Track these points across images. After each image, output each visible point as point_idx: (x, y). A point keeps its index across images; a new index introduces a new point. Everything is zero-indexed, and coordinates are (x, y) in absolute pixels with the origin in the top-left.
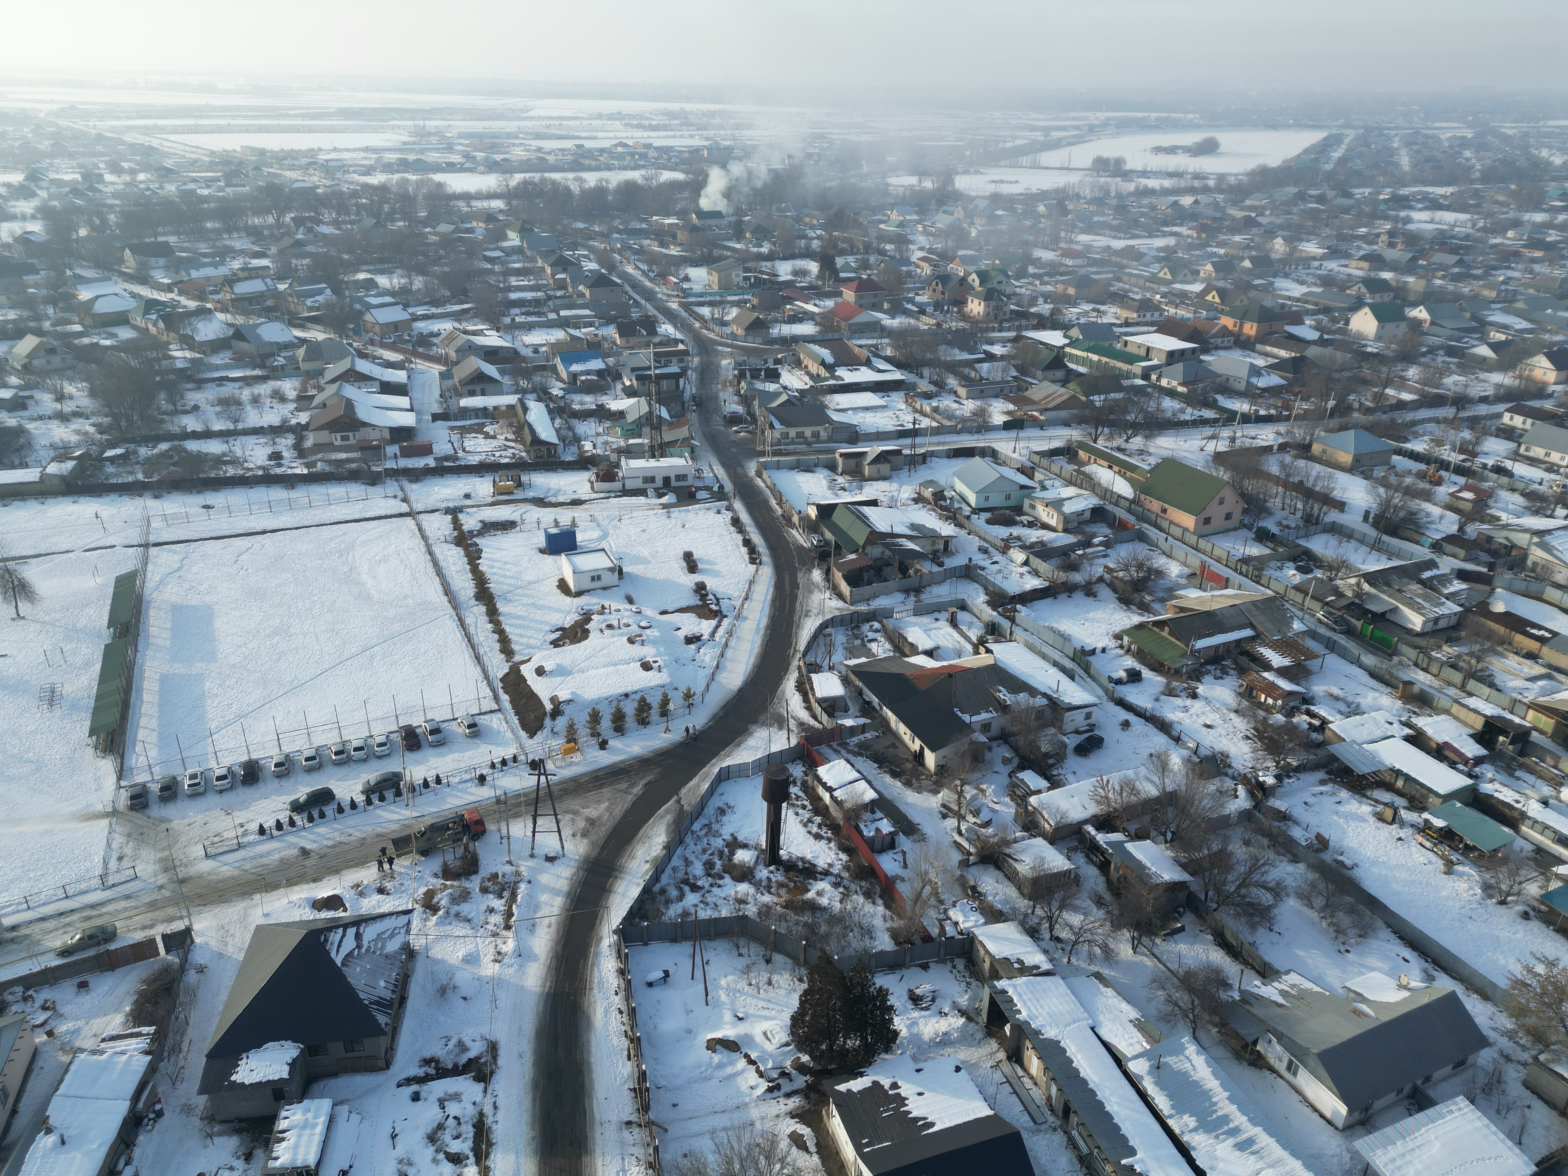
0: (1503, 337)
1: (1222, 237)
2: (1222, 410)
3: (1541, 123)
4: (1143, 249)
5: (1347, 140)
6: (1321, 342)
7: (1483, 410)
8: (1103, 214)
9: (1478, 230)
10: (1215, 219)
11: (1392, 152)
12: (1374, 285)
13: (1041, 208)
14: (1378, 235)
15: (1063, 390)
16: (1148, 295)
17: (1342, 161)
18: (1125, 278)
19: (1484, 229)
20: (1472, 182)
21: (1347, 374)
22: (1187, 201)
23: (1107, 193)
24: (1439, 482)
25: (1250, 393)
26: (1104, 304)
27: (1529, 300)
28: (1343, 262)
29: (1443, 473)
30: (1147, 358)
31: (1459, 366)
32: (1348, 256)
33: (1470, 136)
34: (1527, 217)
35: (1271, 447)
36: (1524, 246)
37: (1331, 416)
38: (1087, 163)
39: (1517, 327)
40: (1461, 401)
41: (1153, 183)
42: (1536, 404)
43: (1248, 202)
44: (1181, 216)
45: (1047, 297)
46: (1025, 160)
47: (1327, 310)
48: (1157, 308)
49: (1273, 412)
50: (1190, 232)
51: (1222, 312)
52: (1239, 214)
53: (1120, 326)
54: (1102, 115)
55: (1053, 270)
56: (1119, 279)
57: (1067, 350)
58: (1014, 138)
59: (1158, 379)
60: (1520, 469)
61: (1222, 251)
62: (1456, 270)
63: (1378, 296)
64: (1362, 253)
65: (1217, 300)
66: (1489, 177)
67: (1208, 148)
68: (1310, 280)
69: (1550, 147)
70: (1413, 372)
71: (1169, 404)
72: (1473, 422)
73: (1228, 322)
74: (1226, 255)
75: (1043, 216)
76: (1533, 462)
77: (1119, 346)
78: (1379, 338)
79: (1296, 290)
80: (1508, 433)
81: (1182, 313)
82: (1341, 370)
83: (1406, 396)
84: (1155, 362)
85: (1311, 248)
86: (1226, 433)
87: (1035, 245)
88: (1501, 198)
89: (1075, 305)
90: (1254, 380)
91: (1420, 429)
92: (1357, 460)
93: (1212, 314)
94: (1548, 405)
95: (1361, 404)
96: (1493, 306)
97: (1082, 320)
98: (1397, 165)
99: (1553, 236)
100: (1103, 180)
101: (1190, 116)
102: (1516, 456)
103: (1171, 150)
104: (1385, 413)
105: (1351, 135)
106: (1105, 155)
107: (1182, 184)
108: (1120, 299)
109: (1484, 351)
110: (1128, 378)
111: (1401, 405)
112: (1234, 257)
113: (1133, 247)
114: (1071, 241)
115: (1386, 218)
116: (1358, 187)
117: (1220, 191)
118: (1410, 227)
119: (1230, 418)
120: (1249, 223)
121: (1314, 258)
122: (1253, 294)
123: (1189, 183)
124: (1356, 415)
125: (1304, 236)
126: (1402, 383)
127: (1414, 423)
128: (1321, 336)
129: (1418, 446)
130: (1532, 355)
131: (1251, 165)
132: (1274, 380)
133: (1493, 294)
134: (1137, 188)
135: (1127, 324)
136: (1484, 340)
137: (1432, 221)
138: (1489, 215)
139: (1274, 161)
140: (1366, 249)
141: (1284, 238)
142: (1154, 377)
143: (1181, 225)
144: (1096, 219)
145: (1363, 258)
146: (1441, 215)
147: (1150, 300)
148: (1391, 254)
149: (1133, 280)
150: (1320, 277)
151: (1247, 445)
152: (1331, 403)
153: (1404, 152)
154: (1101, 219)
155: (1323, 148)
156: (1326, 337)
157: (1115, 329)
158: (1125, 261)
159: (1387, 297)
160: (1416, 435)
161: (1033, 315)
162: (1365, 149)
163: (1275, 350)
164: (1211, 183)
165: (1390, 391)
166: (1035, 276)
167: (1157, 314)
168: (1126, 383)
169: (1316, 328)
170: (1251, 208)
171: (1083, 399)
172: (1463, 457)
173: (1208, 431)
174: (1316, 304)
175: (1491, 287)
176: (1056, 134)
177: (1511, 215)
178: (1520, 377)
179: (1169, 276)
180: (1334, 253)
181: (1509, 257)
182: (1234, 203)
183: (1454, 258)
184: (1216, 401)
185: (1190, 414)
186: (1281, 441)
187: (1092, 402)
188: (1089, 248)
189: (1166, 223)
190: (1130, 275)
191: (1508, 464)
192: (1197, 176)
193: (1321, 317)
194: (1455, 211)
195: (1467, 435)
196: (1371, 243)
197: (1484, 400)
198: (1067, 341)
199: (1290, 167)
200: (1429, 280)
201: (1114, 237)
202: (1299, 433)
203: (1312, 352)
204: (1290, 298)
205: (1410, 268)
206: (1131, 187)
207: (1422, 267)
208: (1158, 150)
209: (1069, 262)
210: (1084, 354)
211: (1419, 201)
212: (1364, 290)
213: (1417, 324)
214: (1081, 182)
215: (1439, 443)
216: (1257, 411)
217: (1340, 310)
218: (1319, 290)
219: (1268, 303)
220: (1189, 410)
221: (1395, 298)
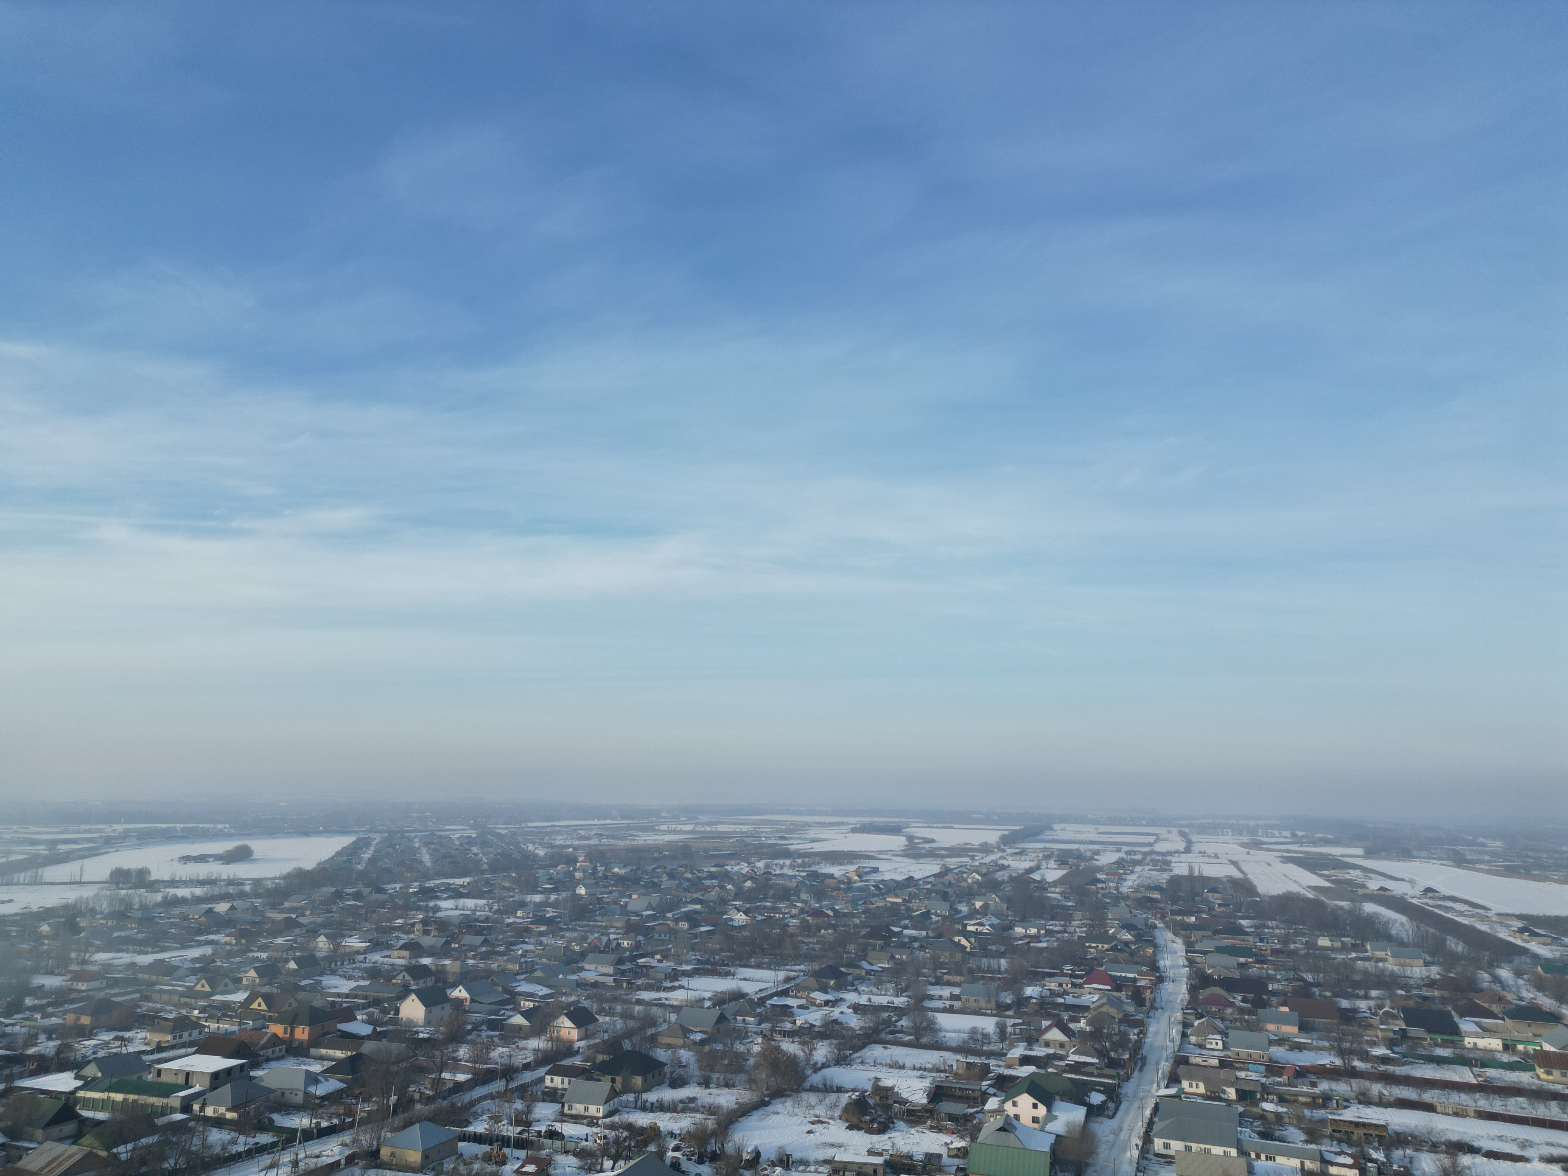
0: (531, 1005)
1: (263, 941)
2: (281, 1130)
3: (523, 825)
4: (176, 962)
5: (374, 843)
6: (376, 1036)
7: (528, 1077)
8: (125, 928)
9: (495, 913)
10: (253, 923)
11: (415, 851)
12: (418, 972)
13: (45, 928)
14: (413, 925)
15: (75, 1148)
16: (184, 1012)
17: (372, 861)
18: (155, 996)
19: (498, 911)
20: (483, 872)
21: (403, 1065)
22: (222, 908)
23: (129, 906)
24: (504, 1162)
25: (310, 1105)
26: (129, 1029)
27: (544, 968)
28: (386, 953)
29: (506, 1150)
30: (187, 1085)
31: (501, 1037)
32: (389, 947)
33: (474, 836)
34: (529, 898)
35: (338, 1162)
36: (531, 923)
37: (395, 1112)
38: (105, 875)
39: (540, 994)
40: (508, 1072)
41: (183, 892)
42: (567, 1062)
43: (287, 905)
44: (218, 923)
45: (50, 1032)
46: (22, 877)
47: (376, 1002)
48: (196, 1025)
49: (335, 1121)
50: (227, 939)
51: (270, 1019)
52: (279, 917)
53: (152, 1052)
54: (119, 828)
55: (60, 998)
56: (147, 999)
57: (81, 1094)
58: (9, 853)
59: (202, 1109)
60: (569, 1129)
61: (264, 955)
62: (484, 949)
63: (421, 981)
64: (401, 942)
65: (264, 1007)
66: (495, 867)
67: (243, 855)
68: (357, 974)
69: (534, 843)
70: (463, 1052)
71: (216, 1136)
72: (522, 1091)
73: (277, 1029)
74: (269, 958)
75: (46, 937)
76: (576, 1119)
77: (150, 1077)
78: (428, 1022)
79: (345, 986)
80: (553, 1096)
81: (225, 1026)
82: (397, 1062)
83: (461, 1077)
84: (197, 1088)
85: (354, 943)
86: (287, 1157)
87: (36, 971)
88: (507, 885)
89: (90, 1035)
90: (312, 1089)
91: (478, 1108)
92: (426, 1156)
93: (259, 1023)
94: (577, 1061)
95: (422, 1094)
96: (518, 977)
97: (101, 1054)
98: (420, 862)
99: (550, 913)
100: (123, 892)
101: (220, 826)
102: (563, 1117)
103: (202, 859)
104: (444, 1099)
105: (377, 838)
106: (126, 867)
107: (216, 891)
108: (150, 1021)
109: (518, 1020)
110: (163, 1114)
111: (459, 1087)
112: (277, 960)
113: (162, 961)
114: (85, 962)
115: (418, 908)
116: (389, 883)
117: (257, 895)
118: (439, 914)
119: (290, 1138)
120: (289, 925)
121: (358, 953)
122: (301, 995)
123: (223, 890)
124: (418, 1106)
125: (345, 932)
126: (455, 1065)
127: (472, 1103)
128: (375, 1029)
129: (479, 1127)
130: (556, 1017)
131: (286, 868)
132: (333, 1085)
133: (517, 967)
134: (165, 898)
135: (160, 1049)
136: (517, 1009)
137: (457, 908)
138: (501, 899)
139: (309, 865)
140: (405, 938)
141: (326, 936)
142: (196, 1107)
143: (218, 932)
144: (116, 934)
145: (403, 947)
146: (462, 902)
147: (187, 1018)
148: (427, 941)
149: (165, 997)
150: (366, 970)
151: (312, 1166)
152: (393, 1099)
153: (424, 850)
154: (123, 934)
155: (353, 851)
156: (379, 1029)
157: (145, 1058)
158: (154, 978)
159: (430, 981)
160: (476, 1116)
161: (31, 1057)
162: (390, 850)
163: (331, 1052)
164: (247, 888)
165: (446, 1075)
166: (34, 1009)
167: (195, 1033)
168: (161, 1121)
169: (369, 1022)
170: (291, 910)
171: (103, 1154)
172: (519, 1129)
173: (266, 1159)
174: (365, 998)
175: (513, 960)
176: (63, 848)
177: (517, 898)
178: (551, 1039)
179: (207, 988)
180: (376, 945)
181: (522, 933)
182: (273, 906)
183: (479, 939)
184: (272, 1121)
185: (243, 1143)
186: (347, 1153)
187: (116, 1156)
188: (108, 967)
189: (201, 932)
190: (162, 991)
191: (558, 1126)
192: (231, 882)
193: (371, 1010)
194: (473, 897)
195: (519, 1105)
196: (408, 933)
197: (527, 1067)
198: (79, 1083)
199: (325, 869)
200: (462, 961)
201: (140, 953)
202: (366, 1140)
203: (368, 1047)
204: (339, 995)
205: (444, 951)
206: (159, 897)
207: (454, 949)
208: (186, 859)
209: (82, 986)
210: (104, 1095)
211: (443, 891)
212: (408, 977)
213: (459, 1002)
214: (97, 895)
215: (497, 1119)
216: (318, 1124)
217: (389, 1000)
218: (367, 983)
219: (318, 1003)
220: (242, 1139)
221: (436, 981)
